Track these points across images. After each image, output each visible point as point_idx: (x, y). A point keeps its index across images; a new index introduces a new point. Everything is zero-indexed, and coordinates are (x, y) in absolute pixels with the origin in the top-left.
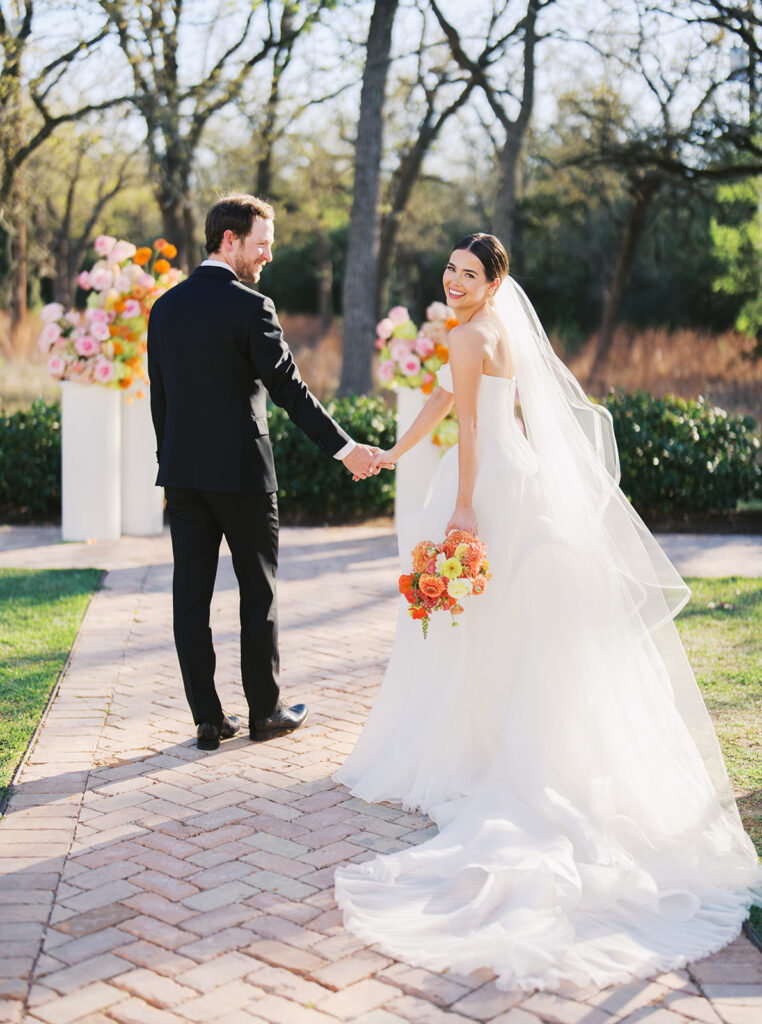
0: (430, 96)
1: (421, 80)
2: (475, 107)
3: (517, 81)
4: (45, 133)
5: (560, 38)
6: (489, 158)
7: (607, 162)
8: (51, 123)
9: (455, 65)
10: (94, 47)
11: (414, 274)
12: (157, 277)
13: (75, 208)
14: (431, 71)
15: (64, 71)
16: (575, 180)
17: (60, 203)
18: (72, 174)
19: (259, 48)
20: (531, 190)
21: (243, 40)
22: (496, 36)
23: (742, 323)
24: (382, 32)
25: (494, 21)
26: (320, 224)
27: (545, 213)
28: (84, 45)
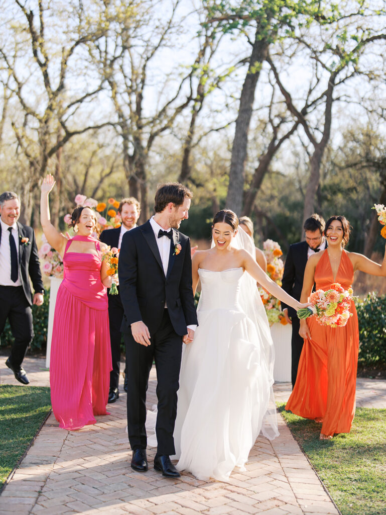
0: (276, 129)
1: (271, 121)
2: (299, 136)
3: (322, 124)
4: (66, 140)
5: (345, 101)
6: (306, 164)
7: (368, 167)
8: (69, 135)
9: (289, 113)
10: (93, 96)
11: (264, 222)
12: (109, 220)
13: (88, 182)
14: (276, 116)
15: (78, 108)
16: (351, 176)
17: (80, 179)
18: (88, 163)
19: (185, 101)
20: (328, 181)
21: (176, 97)
22: (311, 99)
24: (248, 92)
25: (310, 91)
26: (215, 194)
27: (334, 193)
28: (88, 95)
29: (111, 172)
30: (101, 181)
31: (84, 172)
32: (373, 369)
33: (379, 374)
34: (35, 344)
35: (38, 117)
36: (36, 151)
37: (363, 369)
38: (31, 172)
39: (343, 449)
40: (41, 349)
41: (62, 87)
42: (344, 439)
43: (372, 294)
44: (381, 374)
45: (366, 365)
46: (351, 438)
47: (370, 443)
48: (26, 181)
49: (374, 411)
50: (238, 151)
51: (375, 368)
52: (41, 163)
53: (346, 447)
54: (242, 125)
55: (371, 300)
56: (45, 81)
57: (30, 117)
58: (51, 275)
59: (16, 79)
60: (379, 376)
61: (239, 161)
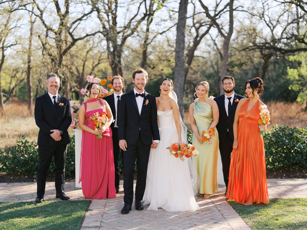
0: (197, 30)
1: (194, 25)
4: (73, 44)
8: (75, 41)
10: (88, 16)
13: (85, 71)
14: (197, 22)
15: (79, 24)
17: (81, 69)
18: (84, 59)
19: (143, 15)
21: (137, 14)
23: (299, 99)
24: (183, 7)
25: (217, 5)
26: (162, 72)
27: (233, 67)
28: (85, 15)
29: (99, 64)
30: (93, 69)
31: (82, 65)
32: (280, 172)
33: (284, 175)
34: (67, 172)
35: (54, 31)
36: (55, 52)
37: (274, 173)
38: (52, 65)
39: (279, 228)
40: (70, 175)
41: (67, 12)
42: (278, 221)
43: (276, 126)
44: (285, 175)
45: (275, 170)
46: (282, 220)
47: (295, 223)
48: (50, 71)
49: (290, 200)
50: (180, 44)
51: (281, 172)
52: (58, 59)
53: (281, 226)
54: (181, 28)
55: (275, 129)
56: (57, 9)
57: (49, 32)
58: (75, 128)
59: (38, 8)
60: (284, 176)
61: (181, 50)
